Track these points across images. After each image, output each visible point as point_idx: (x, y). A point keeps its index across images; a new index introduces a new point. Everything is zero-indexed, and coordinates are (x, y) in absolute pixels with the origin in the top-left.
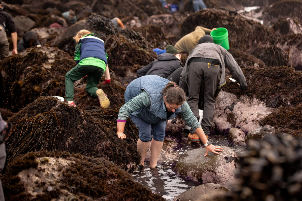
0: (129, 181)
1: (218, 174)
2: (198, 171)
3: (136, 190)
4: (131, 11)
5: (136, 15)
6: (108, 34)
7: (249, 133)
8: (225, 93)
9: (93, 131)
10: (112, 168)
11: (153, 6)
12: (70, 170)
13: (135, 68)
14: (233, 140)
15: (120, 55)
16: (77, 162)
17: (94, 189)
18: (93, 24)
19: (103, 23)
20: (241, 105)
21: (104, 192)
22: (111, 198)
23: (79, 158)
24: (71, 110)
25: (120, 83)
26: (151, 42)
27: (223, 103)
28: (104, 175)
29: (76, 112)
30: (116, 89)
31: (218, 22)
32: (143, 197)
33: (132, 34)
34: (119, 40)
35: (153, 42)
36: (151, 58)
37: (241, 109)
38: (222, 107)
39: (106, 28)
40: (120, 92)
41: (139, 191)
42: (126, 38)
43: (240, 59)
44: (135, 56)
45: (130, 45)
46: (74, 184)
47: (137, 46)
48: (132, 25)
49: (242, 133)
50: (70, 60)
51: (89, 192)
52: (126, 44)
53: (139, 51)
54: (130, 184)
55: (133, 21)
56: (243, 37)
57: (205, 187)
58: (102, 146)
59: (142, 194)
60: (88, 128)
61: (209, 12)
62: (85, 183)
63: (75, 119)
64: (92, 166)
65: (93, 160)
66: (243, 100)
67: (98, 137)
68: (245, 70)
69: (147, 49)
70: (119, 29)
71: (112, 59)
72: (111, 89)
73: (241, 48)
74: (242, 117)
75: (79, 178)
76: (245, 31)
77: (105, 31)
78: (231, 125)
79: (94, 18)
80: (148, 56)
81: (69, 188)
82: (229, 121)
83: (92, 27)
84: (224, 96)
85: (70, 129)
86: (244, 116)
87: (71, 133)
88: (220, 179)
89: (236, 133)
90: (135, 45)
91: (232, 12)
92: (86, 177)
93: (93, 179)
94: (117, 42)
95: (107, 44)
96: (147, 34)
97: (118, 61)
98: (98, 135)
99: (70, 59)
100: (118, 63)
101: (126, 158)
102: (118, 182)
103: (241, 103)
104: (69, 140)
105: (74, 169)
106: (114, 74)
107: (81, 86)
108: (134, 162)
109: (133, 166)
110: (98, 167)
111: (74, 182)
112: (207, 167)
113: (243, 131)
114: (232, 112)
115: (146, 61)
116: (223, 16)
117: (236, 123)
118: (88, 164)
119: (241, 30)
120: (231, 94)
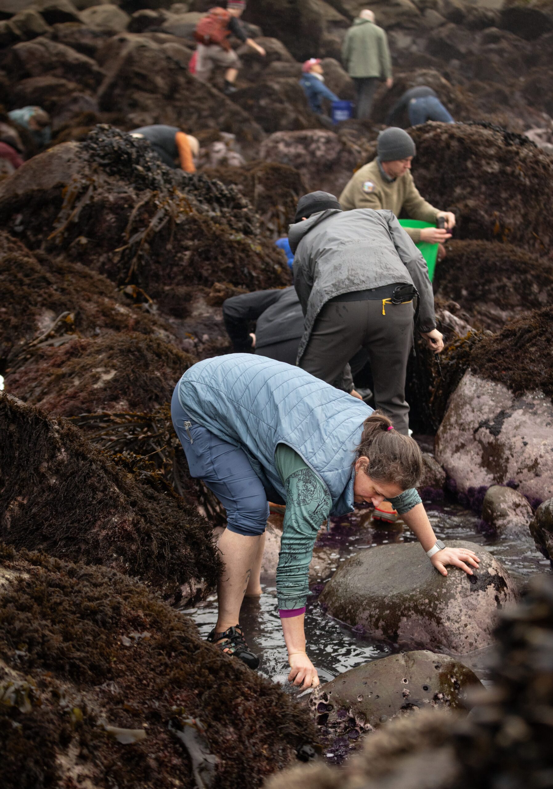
0: (184, 639)
1: (447, 624)
2: (388, 612)
3: (204, 666)
4: (214, 115)
5: (228, 129)
6: (142, 187)
7: (543, 506)
8: (479, 381)
9: (85, 481)
10: (135, 600)
11: (281, 102)
12: (12, 600)
13: (218, 294)
14: (496, 522)
15: (177, 252)
16: (35, 575)
17: (81, 660)
18: (98, 155)
19: (129, 154)
20: (524, 418)
21: (109, 670)
22: (129, 687)
23: (40, 565)
24: (24, 417)
25: (171, 337)
26: (269, 214)
27: (473, 411)
28: (112, 618)
29: (37, 424)
30: (159, 355)
31: (469, 164)
32: (224, 689)
33: (214, 189)
34: (174, 206)
35: (276, 215)
36: (267, 264)
37: (524, 431)
38: (469, 424)
39: (136, 169)
40: (171, 365)
41: (213, 671)
42: (195, 202)
43: (529, 277)
44: (220, 257)
45: (205, 222)
46: (24, 642)
47: (226, 227)
48: (216, 157)
49: (524, 502)
50: (27, 262)
51: (67, 667)
52: (194, 221)
53: (231, 241)
54: (187, 648)
55: (219, 146)
56: (540, 213)
57: (406, 661)
58: (110, 529)
59: (221, 678)
60: (72, 474)
61: (446, 132)
62: (56, 641)
63: (35, 444)
64: (79, 591)
65: (82, 572)
66: (531, 406)
67: (100, 502)
68: (540, 315)
69: (256, 235)
70: (176, 174)
71: (151, 262)
72: (143, 356)
73: (534, 245)
74: (526, 455)
75: (40, 624)
76: (548, 195)
77: (133, 179)
78: (491, 476)
79: (102, 137)
80: (256, 259)
81: (9, 653)
82: (486, 463)
83: (95, 165)
84: (475, 391)
85: (18, 473)
86: (531, 452)
87: (22, 487)
88: (452, 638)
89: (505, 501)
90: (220, 224)
91: (513, 134)
92: (59, 622)
93: (78, 628)
94: (167, 213)
95: (138, 219)
96: (259, 189)
97: (168, 271)
98: (100, 495)
99: (26, 259)
100: (169, 275)
101: (178, 565)
102: (153, 642)
103: (524, 414)
104: (14, 506)
105: (24, 598)
106: (155, 307)
107: (57, 342)
108: (203, 579)
109: (199, 590)
110: (97, 594)
111: (23, 638)
112: (416, 601)
113: (527, 497)
114: (497, 440)
115: (250, 274)
116: (486, 146)
117: (506, 471)
118: (67, 584)
119: (537, 190)
120: (496, 385)
